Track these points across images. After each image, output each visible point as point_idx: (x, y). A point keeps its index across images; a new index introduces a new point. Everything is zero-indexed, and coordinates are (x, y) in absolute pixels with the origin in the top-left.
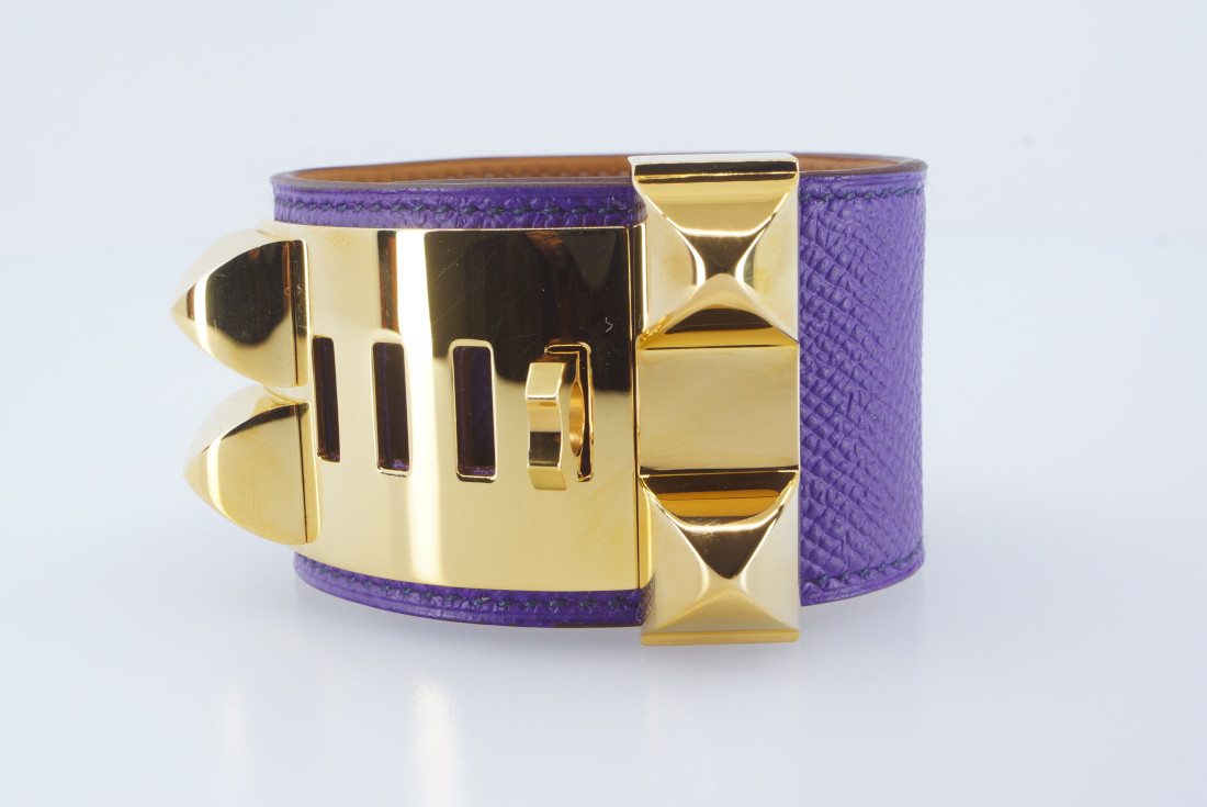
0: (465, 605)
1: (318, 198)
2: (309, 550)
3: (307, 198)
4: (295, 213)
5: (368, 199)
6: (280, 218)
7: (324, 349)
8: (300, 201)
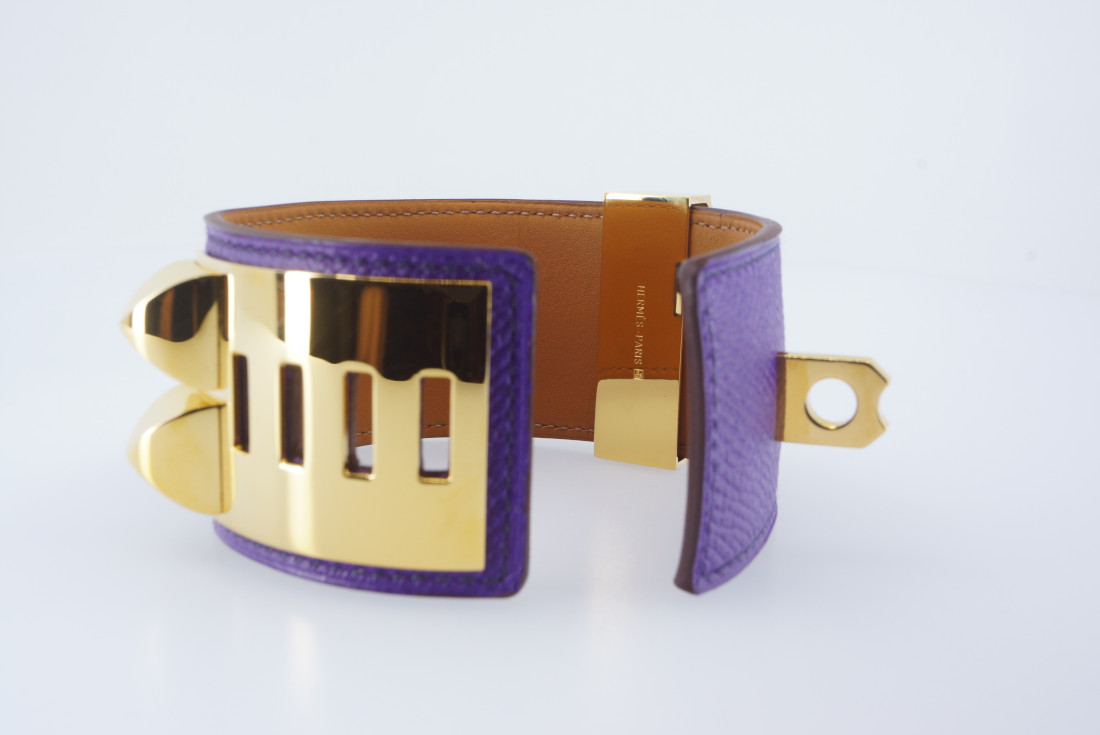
0: (345, 574)
1: (245, 242)
2: (224, 519)
3: (235, 241)
4: (226, 252)
5: (283, 247)
6: (210, 254)
7: (240, 364)
8: (229, 243)
